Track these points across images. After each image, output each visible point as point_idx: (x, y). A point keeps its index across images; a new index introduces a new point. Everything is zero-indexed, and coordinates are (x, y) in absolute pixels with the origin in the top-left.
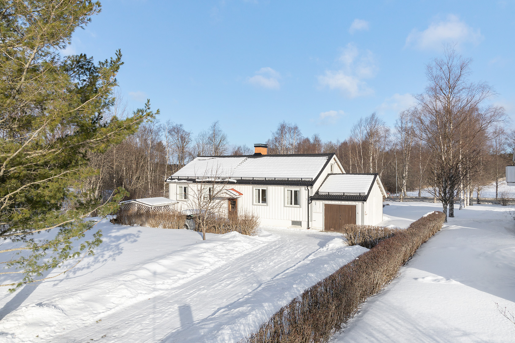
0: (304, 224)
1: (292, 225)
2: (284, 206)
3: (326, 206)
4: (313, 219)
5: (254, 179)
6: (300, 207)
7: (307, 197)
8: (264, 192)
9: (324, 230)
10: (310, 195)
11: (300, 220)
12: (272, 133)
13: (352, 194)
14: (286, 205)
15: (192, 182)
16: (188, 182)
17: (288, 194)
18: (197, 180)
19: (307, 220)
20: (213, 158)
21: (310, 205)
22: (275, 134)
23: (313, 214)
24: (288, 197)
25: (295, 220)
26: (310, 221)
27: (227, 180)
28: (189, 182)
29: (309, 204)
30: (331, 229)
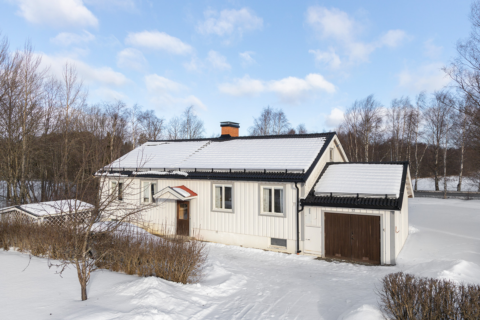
0: (291, 245)
1: (272, 244)
2: (259, 214)
3: (327, 215)
4: (306, 237)
5: (214, 171)
6: (285, 217)
7: (295, 201)
8: (228, 190)
9: (324, 257)
10: (300, 197)
11: (285, 238)
12: (254, 120)
13: (372, 197)
14: (262, 212)
15: (127, 176)
16: (122, 176)
17: (264, 196)
18: (134, 173)
19: (295, 238)
20: (166, 142)
21: (300, 213)
22: (258, 120)
23: (306, 228)
24: (264, 200)
25: (277, 237)
26: (300, 239)
27: (174, 173)
28: (124, 176)
29: (298, 211)
30: (337, 255)
